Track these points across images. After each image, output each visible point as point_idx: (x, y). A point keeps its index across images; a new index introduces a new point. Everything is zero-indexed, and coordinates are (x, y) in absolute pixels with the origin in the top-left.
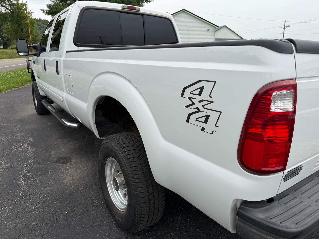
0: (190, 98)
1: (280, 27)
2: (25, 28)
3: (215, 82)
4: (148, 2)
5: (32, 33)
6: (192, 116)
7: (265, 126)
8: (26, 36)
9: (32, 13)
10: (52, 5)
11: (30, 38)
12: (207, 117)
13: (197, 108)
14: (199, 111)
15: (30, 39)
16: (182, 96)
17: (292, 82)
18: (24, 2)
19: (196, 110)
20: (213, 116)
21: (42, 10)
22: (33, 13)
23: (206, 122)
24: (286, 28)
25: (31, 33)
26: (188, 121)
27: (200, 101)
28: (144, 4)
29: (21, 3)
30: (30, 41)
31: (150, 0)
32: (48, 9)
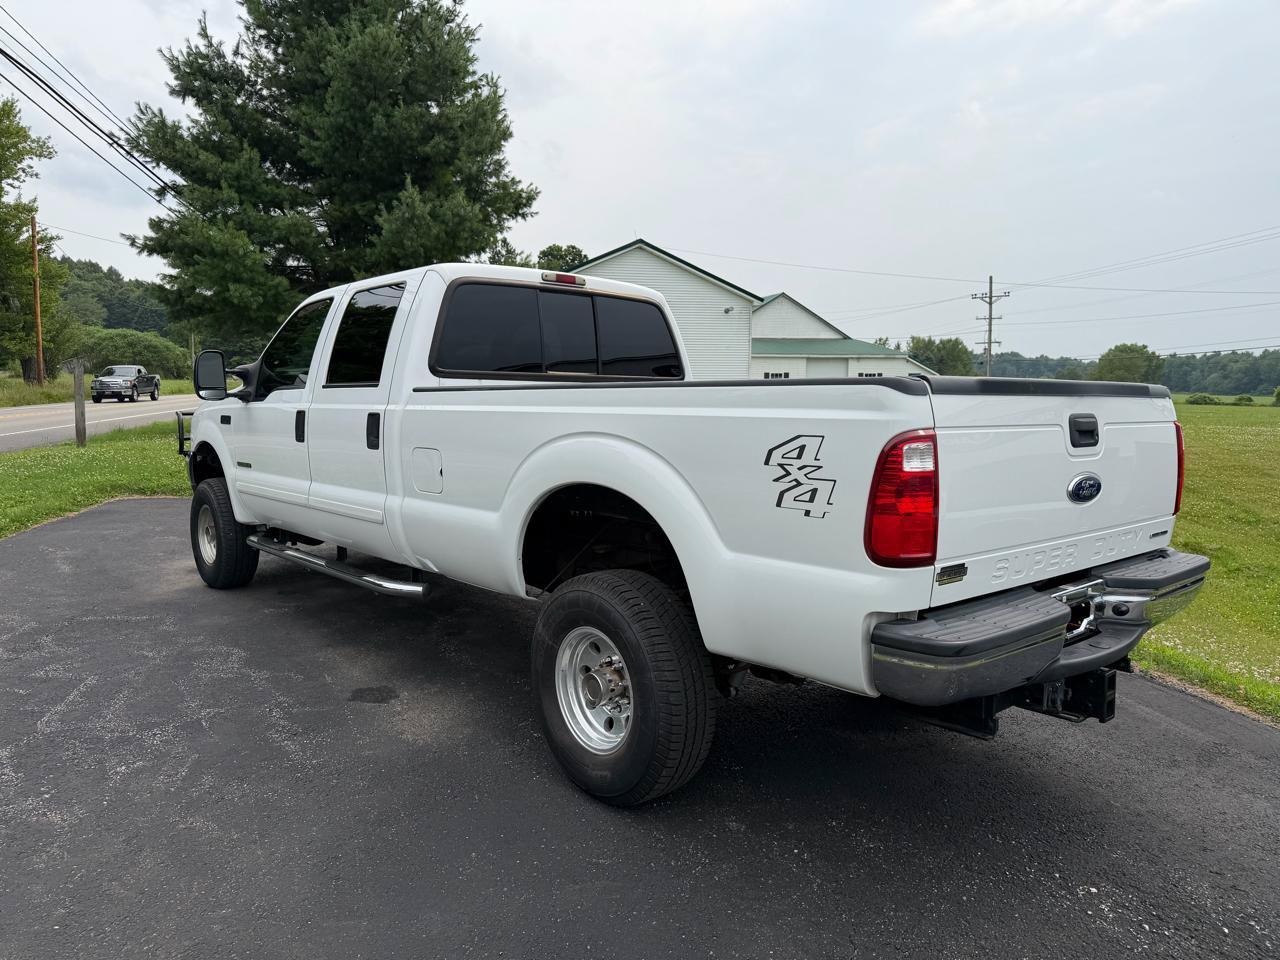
0: (781, 465)
1: (974, 297)
2: (20, 295)
3: (823, 437)
4: (519, 218)
5: (47, 311)
6: (786, 494)
7: (899, 494)
8: (21, 325)
9: (52, 238)
10: (168, 222)
11: (37, 333)
12: (814, 491)
13: (796, 480)
14: (799, 484)
15: (38, 335)
16: (767, 462)
17: (931, 432)
18: (25, 200)
19: (794, 483)
20: (824, 489)
21: (129, 238)
22: (58, 238)
23: (811, 500)
24: (995, 301)
25: (44, 311)
26: (779, 504)
27: (800, 469)
28: (507, 224)
29: (12, 203)
30: (38, 342)
31: (525, 209)
32: (151, 234)
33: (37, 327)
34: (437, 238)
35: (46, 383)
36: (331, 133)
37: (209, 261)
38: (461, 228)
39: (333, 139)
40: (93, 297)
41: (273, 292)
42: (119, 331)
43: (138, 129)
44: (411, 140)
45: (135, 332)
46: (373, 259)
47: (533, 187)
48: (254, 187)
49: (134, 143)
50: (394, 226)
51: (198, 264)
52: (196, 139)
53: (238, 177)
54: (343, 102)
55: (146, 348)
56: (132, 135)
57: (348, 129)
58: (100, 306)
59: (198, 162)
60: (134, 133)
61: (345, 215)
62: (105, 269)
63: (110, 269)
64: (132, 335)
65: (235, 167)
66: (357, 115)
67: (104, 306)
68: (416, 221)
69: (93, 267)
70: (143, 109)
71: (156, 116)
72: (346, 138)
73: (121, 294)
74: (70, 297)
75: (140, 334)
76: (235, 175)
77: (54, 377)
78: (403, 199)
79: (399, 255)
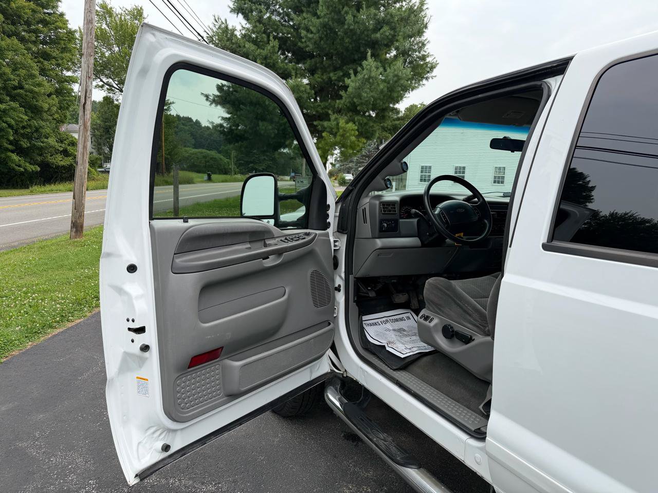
5: (167, 140)
9: (170, 103)
10: (227, 86)
15: (163, 151)
21: (205, 95)
22: (173, 103)
30: (163, 155)
31: (428, 74)
32: (217, 93)
33: (162, 147)
34: (382, 91)
35: (166, 175)
36: (320, 28)
37: (248, 108)
38: (397, 84)
39: (321, 32)
40: (188, 134)
41: (283, 127)
42: (200, 150)
43: (213, 32)
44: (368, 30)
45: (206, 151)
46: (340, 106)
47: (435, 60)
48: (274, 64)
49: (211, 39)
50: (357, 84)
51: (242, 110)
52: (244, 36)
53: (266, 58)
54: (328, 8)
55: (211, 159)
56: (210, 34)
57: (330, 26)
58: (191, 138)
59: (245, 50)
60: (211, 33)
61: (324, 80)
62: (194, 120)
63: (197, 120)
64: (205, 152)
65: (264, 52)
66: (336, 17)
67: (193, 138)
68: (371, 80)
69: (189, 120)
70: (217, 20)
71: (223, 23)
72: (329, 32)
73: (201, 132)
74: (179, 133)
75: (208, 152)
76: (264, 57)
77: (170, 172)
78: (365, 66)
79: (357, 103)
